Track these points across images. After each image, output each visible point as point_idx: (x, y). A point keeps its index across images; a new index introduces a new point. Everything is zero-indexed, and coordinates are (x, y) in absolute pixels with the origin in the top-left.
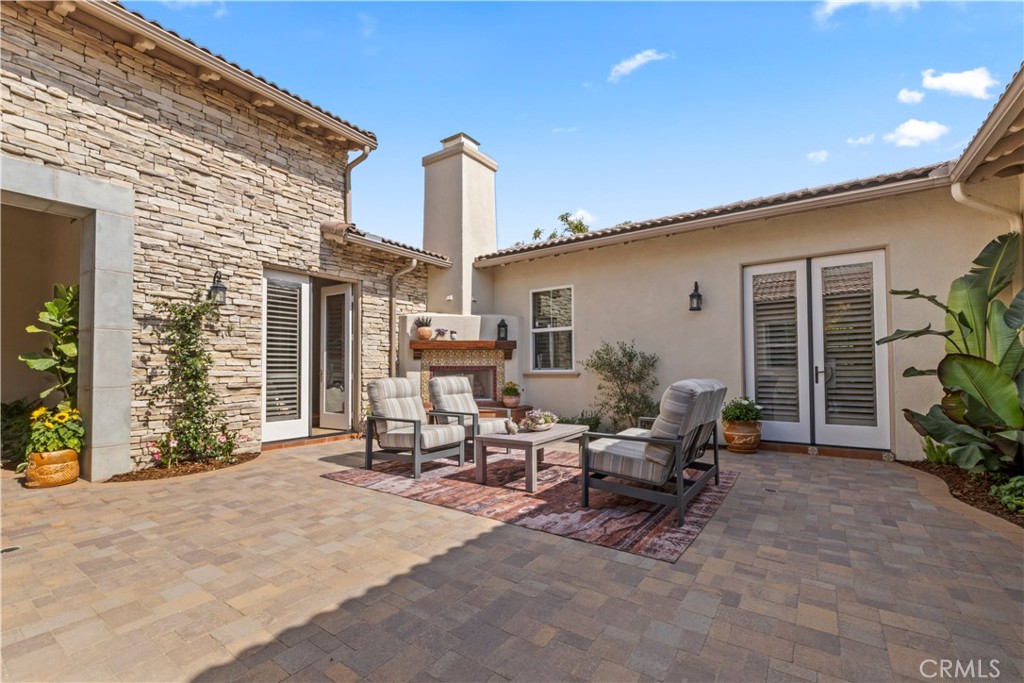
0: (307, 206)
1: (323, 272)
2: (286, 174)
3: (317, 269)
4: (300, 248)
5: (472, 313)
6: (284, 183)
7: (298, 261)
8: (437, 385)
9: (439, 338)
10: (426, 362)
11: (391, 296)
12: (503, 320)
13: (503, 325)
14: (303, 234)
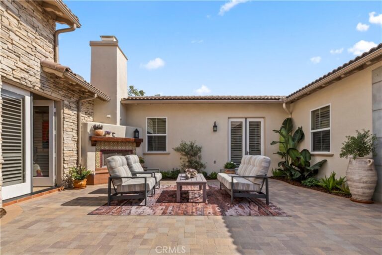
0: (32, 47)
1: (42, 91)
2: (18, 21)
3: (38, 89)
4: (28, 72)
5: (120, 125)
6: (16, 26)
7: (27, 81)
8: (130, 159)
9: (107, 136)
10: (98, 147)
11: (78, 111)
12: (137, 129)
13: (136, 131)
14: (29, 64)
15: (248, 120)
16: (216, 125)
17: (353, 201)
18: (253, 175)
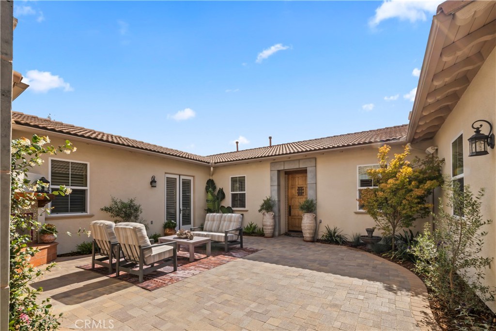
12: (44, 178)
15: (182, 177)
16: (155, 180)
17: (266, 237)
18: (233, 229)
